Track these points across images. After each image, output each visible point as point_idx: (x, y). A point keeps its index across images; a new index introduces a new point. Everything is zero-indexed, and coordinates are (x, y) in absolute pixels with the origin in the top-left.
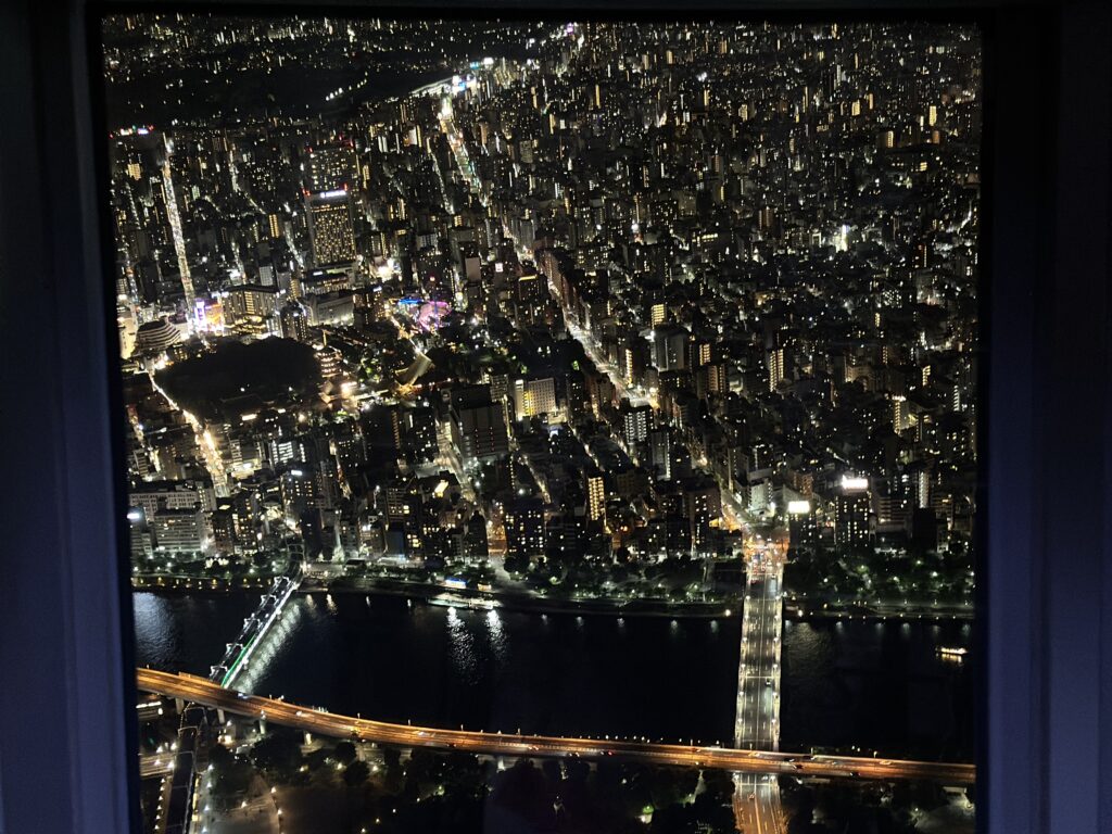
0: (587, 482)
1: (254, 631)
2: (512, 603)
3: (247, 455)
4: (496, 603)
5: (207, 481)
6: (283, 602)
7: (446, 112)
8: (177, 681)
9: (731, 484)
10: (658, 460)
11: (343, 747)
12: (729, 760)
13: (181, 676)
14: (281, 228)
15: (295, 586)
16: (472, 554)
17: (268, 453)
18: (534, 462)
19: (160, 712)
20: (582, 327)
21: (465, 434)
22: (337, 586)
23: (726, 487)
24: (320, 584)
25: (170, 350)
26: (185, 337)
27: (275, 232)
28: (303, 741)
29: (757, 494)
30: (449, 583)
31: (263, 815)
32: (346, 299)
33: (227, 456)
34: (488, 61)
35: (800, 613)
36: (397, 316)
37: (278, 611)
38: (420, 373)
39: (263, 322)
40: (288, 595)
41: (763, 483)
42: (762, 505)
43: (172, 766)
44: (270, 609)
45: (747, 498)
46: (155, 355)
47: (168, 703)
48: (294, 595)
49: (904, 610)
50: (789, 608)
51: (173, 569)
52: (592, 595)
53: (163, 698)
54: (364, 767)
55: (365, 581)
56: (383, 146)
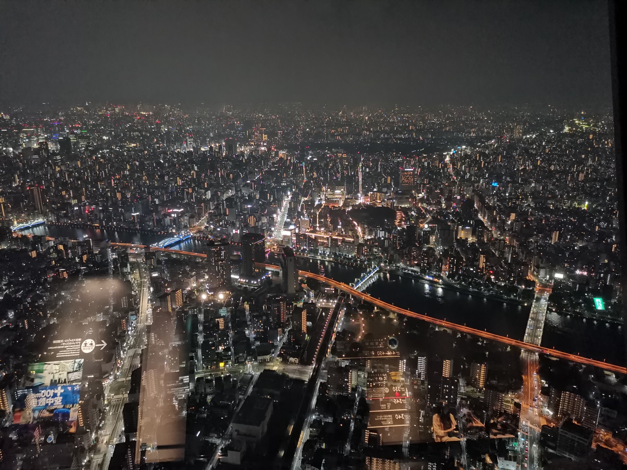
0: (480, 256)
1: (364, 277)
2: (448, 288)
3: (370, 234)
4: (442, 286)
5: (358, 237)
6: (374, 273)
7: (448, 159)
8: (340, 285)
9: (532, 268)
10: (506, 255)
11: (386, 312)
12: (521, 345)
13: (341, 283)
14: (391, 181)
15: (378, 269)
16: (436, 271)
17: (376, 234)
18: (462, 250)
19: (334, 292)
20: (484, 218)
21: (440, 238)
22: (391, 272)
23: (531, 269)
24: (386, 270)
25: (353, 206)
26: (357, 204)
27: (389, 182)
28: (374, 309)
29: (542, 272)
30: (427, 277)
31: (359, 325)
32: (408, 200)
33: (364, 233)
34: (464, 147)
35: (554, 310)
36: (422, 207)
37: (372, 274)
38: (427, 221)
39: (381, 202)
40: (376, 271)
41: (545, 268)
42: (543, 276)
43: (334, 306)
44: (370, 272)
45: (538, 272)
46: (348, 207)
47: (336, 290)
48: (377, 272)
49: (595, 316)
50: (550, 307)
51: (343, 258)
52: (476, 290)
53: (335, 288)
54: (392, 320)
55: (400, 272)
56: (426, 164)
